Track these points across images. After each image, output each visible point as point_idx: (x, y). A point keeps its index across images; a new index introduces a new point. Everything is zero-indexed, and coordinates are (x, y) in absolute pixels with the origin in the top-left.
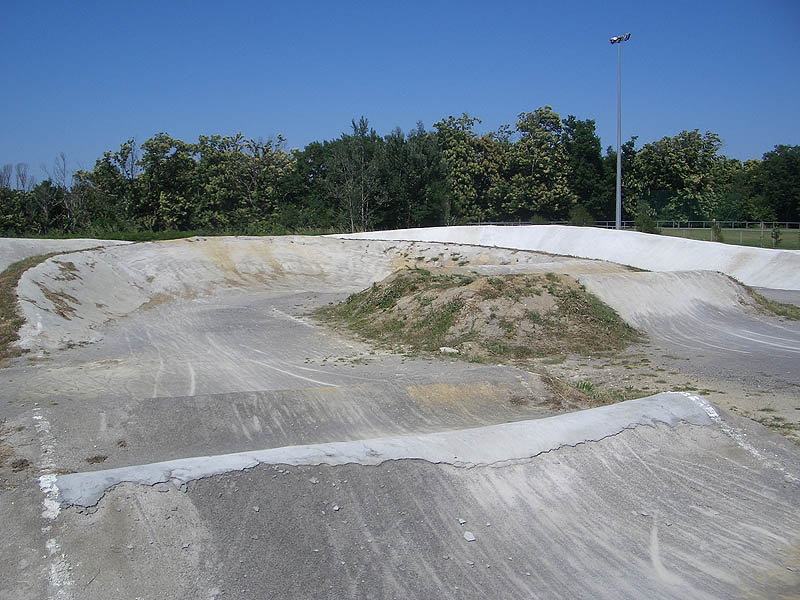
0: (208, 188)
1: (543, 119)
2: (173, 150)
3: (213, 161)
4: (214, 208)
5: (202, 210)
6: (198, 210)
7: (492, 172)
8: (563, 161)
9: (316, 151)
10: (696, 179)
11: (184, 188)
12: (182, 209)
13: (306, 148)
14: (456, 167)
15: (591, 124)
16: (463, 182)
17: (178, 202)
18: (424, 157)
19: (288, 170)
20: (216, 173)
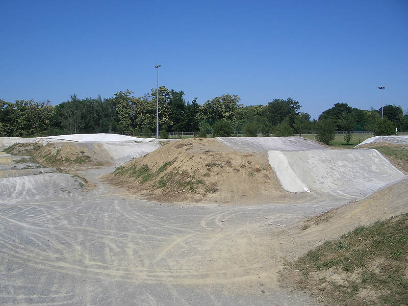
0: (19, 121)
1: (162, 91)
2: (6, 106)
3: (22, 110)
4: (22, 129)
5: (17, 129)
6: (15, 129)
7: (138, 113)
8: (168, 108)
9: (62, 106)
10: (227, 114)
11: (10, 121)
12: (9, 129)
13: (60, 105)
14: (122, 111)
15: (182, 93)
16: (125, 117)
17: (8, 126)
18: (101, 109)
19: (53, 113)
20: (22, 115)
